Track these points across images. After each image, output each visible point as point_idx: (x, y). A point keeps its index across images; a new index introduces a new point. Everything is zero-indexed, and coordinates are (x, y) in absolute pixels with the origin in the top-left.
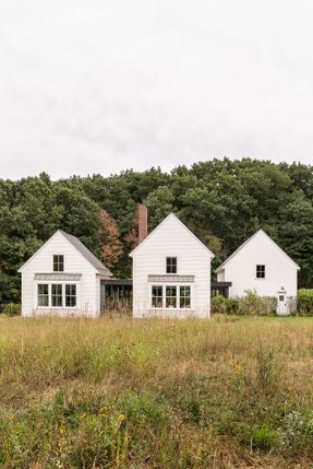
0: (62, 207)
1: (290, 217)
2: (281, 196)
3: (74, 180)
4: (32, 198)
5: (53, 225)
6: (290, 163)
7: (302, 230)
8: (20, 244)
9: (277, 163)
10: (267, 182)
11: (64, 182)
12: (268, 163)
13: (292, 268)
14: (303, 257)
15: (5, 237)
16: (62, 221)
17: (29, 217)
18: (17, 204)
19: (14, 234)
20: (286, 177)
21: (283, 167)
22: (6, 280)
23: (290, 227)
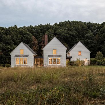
0: (21, 35)
1: (87, 38)
2: (85, 31)
3: (25, 27)
4: (12, 33)
5: (18, 41)
6: (87, 22)
7: (91, 41)
8: (9, 46)
9: (83, 22)
10: (80, 28)
11: (21, 28)
12: (81, 22)
13: (89, 52)
14: (91, 49)
15: (5, 44)
16: (21, 39)
17: (12, 38)
18: (8, 34)
19: (7, 44)
20: (86, 26)
21: (85, 23)
22: (5, 57)
23: (87, 40)
